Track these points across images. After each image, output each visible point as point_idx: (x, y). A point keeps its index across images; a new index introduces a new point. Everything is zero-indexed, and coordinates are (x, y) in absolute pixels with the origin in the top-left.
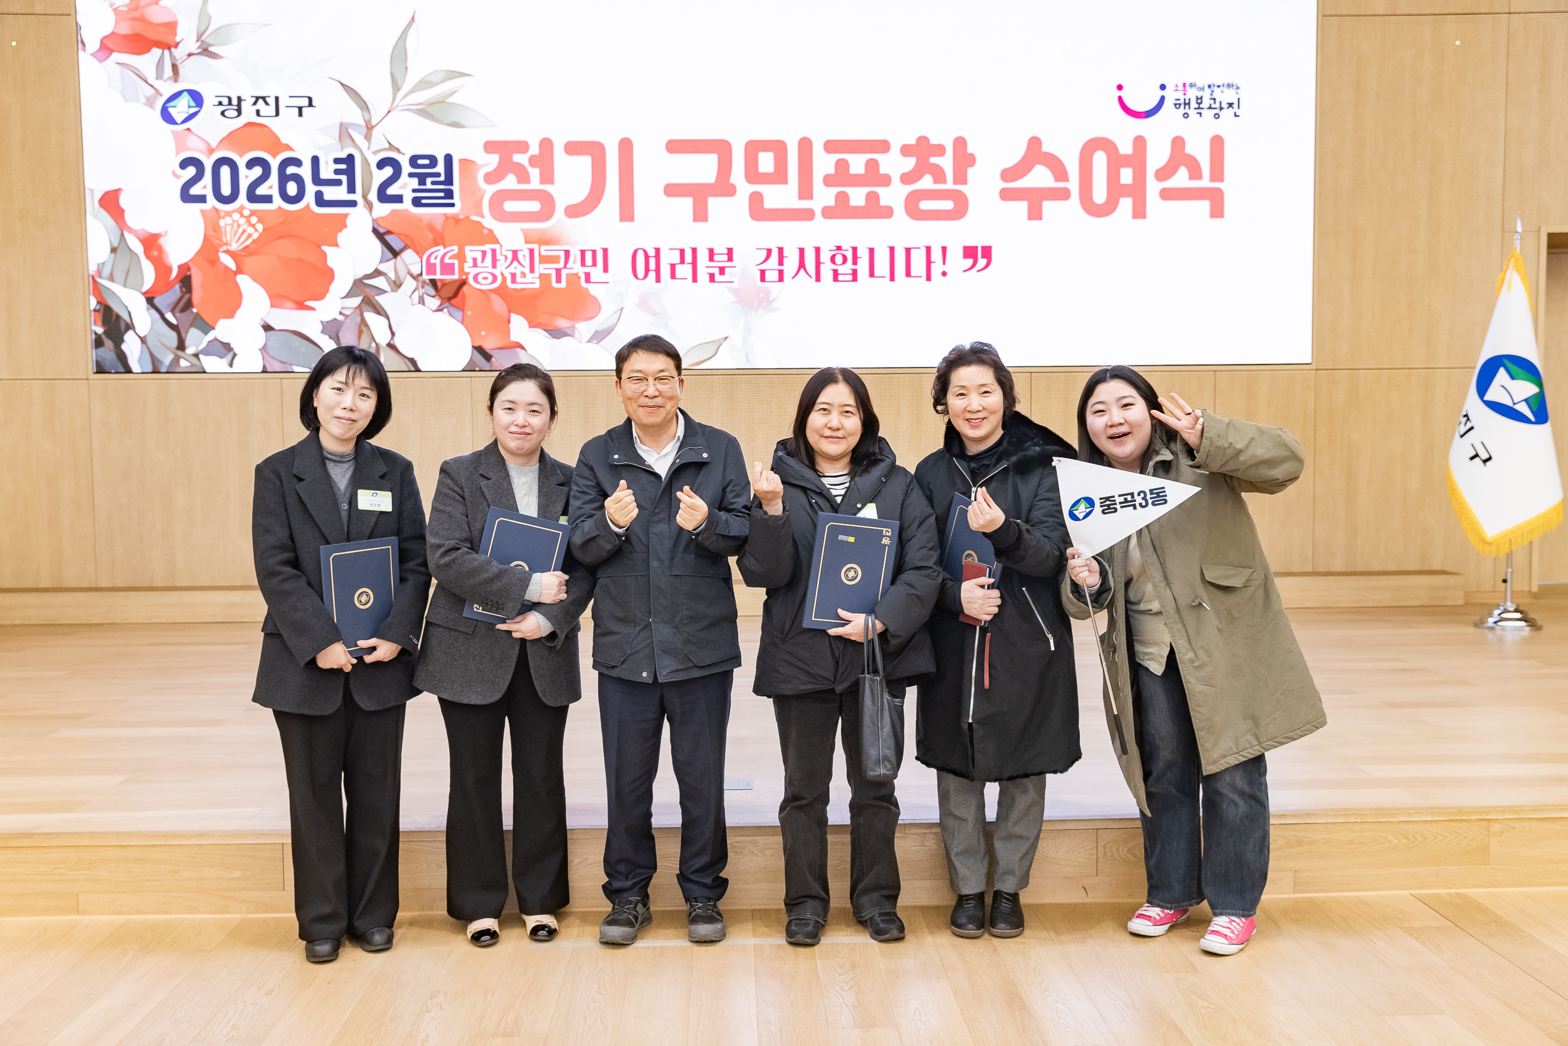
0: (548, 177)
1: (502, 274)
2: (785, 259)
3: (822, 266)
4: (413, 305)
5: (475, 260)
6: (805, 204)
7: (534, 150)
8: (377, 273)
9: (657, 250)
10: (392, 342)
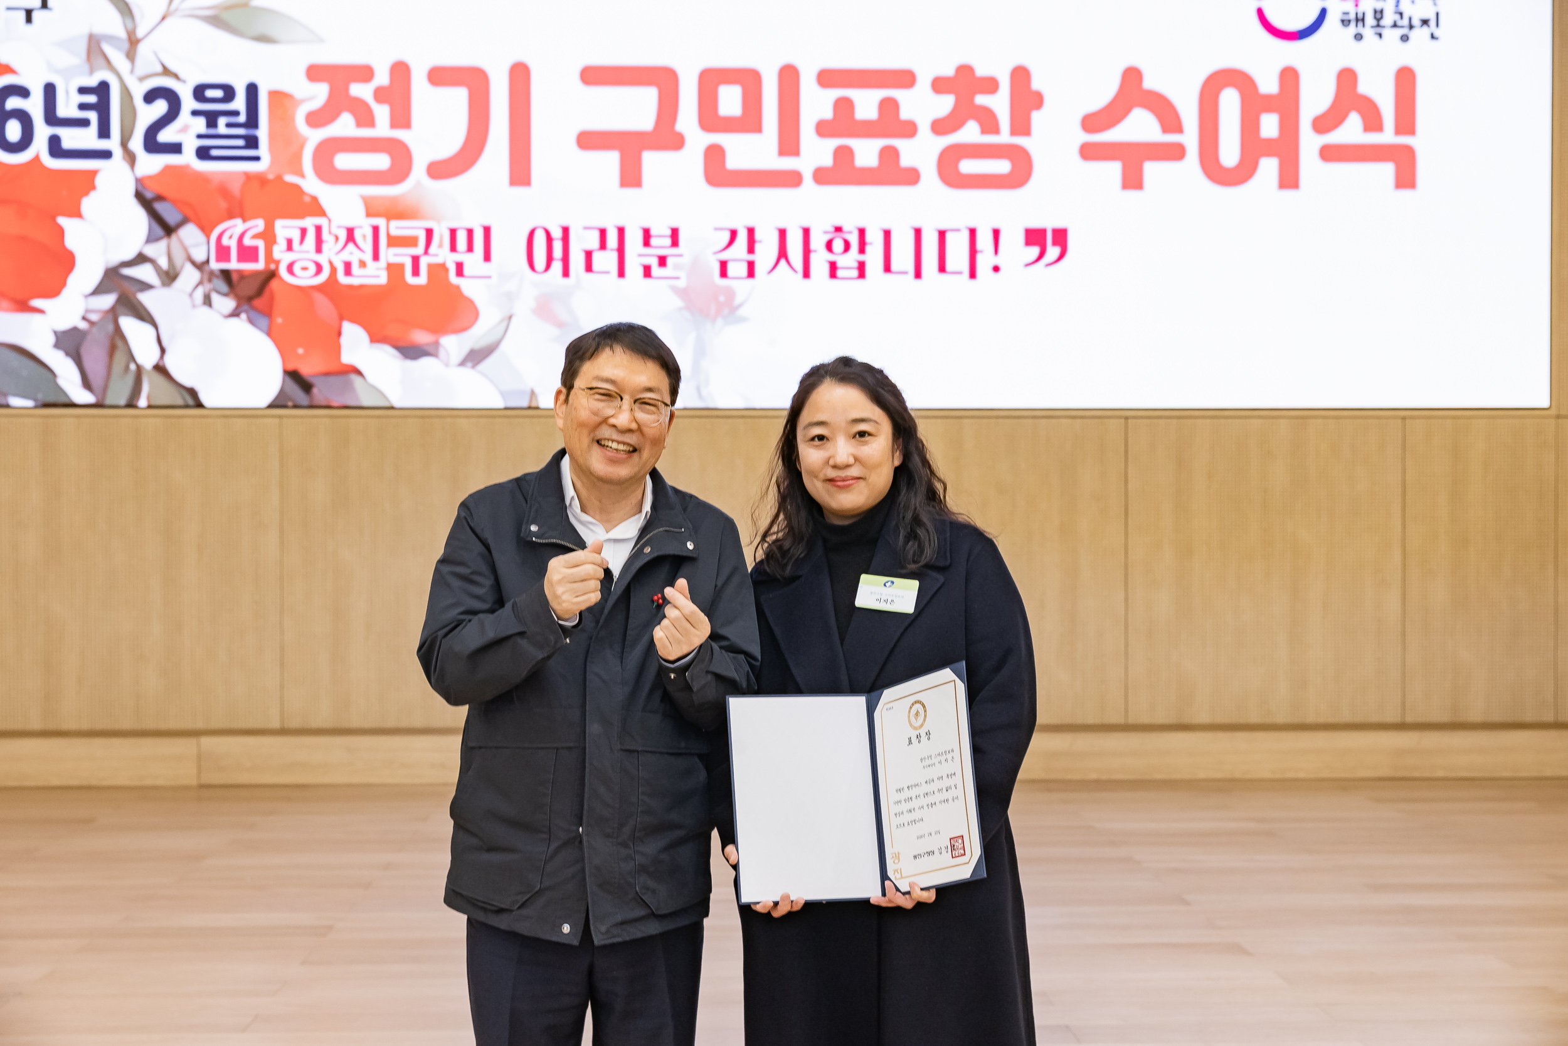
0: (401, 119)
1: (331, 263)
2: (757, 247)
3: (813, 257)
4: (194, 306)
5: (290, 242)
6: (787, 163)
7: (382, 78)
8: (141, 259)
9: (566, 230)
10: (161, 364)
